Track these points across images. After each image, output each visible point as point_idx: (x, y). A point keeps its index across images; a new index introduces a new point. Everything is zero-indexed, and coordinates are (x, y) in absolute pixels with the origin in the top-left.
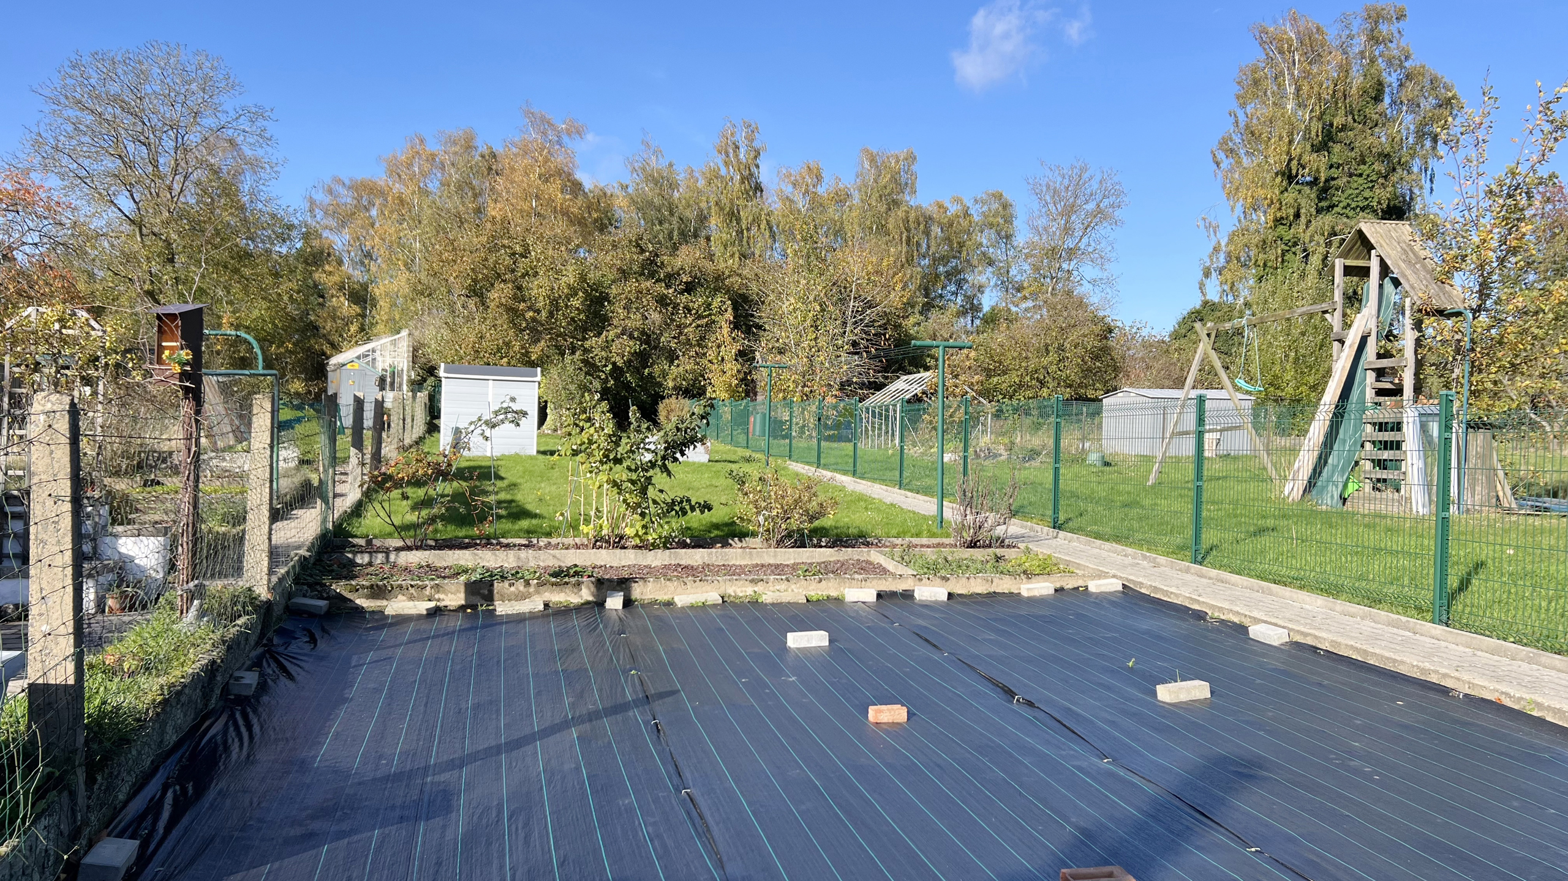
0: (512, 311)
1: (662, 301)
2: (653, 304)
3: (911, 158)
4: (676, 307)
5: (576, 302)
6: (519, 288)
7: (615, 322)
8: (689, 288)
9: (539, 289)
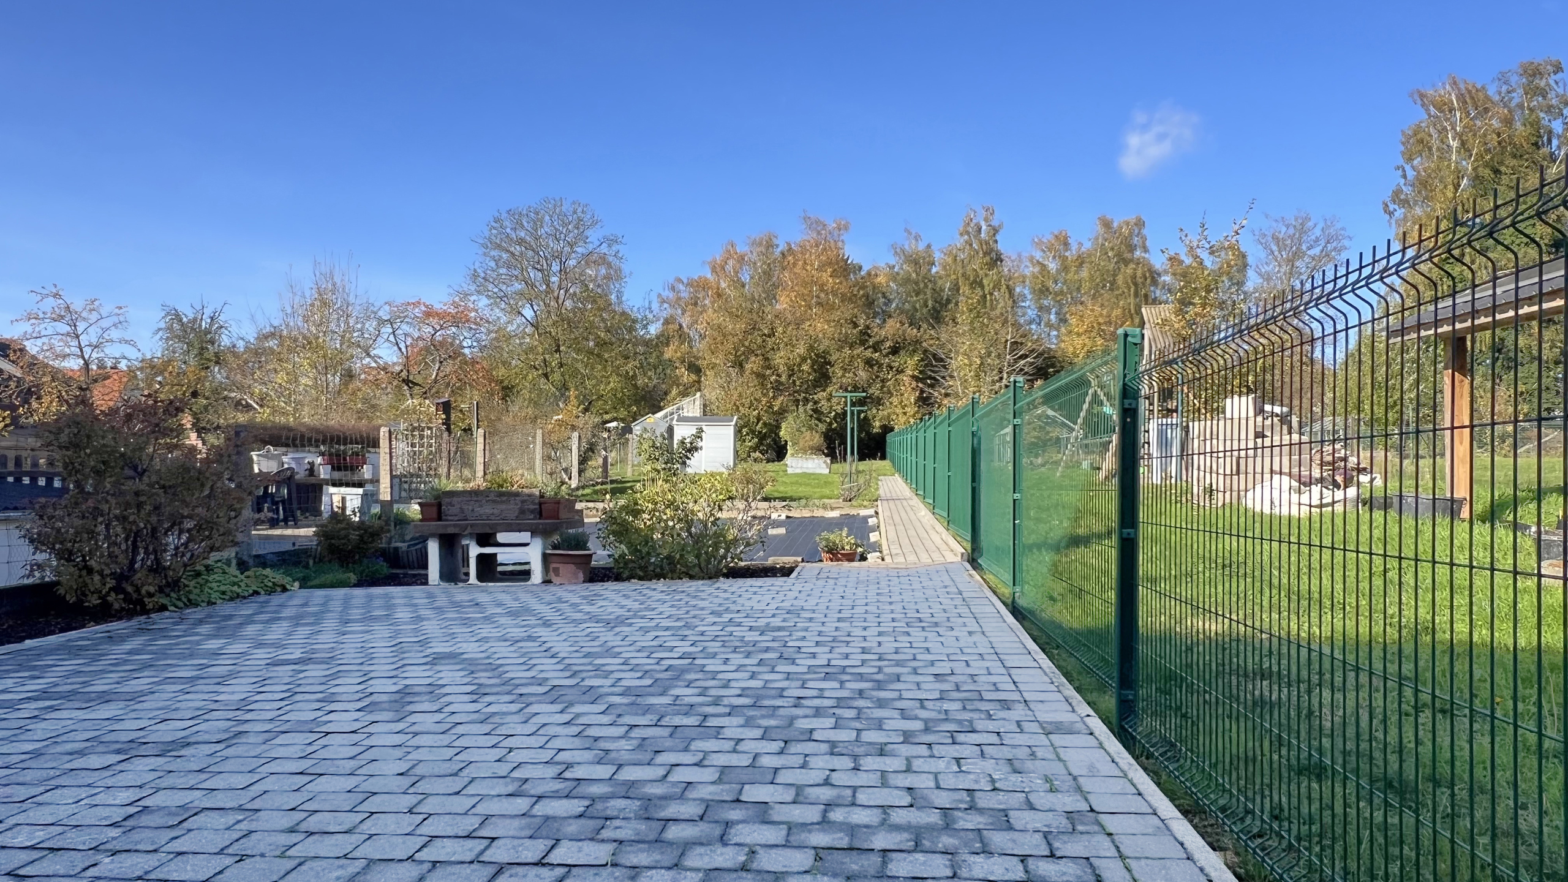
0: (760, 376)
1: (869, 363)
2: (862, 365)
3: (1140, 224)
4: (880, 366)
5: (805, 367)
6: (767, 359)
7: (834, 380)
8: (895, 351)
9: (779, 359)
